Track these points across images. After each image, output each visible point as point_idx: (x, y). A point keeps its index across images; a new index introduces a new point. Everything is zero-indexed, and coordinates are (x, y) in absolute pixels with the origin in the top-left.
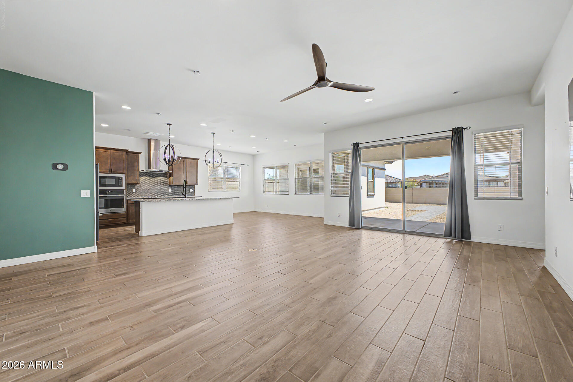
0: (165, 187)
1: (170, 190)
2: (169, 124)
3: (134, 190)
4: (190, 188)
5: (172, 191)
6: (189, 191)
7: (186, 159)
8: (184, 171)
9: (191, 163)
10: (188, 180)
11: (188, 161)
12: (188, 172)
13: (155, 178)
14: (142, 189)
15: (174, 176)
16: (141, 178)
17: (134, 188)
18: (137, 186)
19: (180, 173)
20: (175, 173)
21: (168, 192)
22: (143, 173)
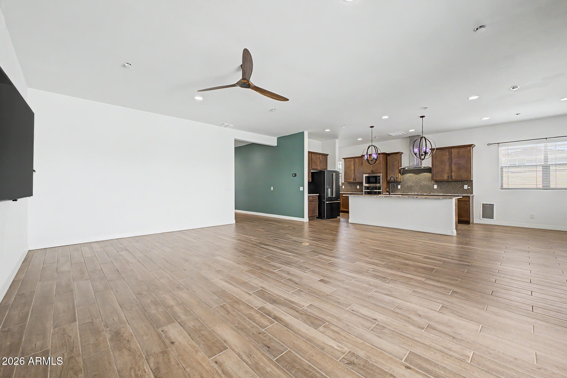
0: (430, 183)
1: (435, 187)
3: (399, 187)
4: (465, 184)
5: (438, 189)
6: (463, 189)
7: (450, 149)
8: (448, 164)
9: (458, 152)
10: (453, 174)
11: (454, 151)
12: (455, 164)
13: (418, 174)
14: (406, 185)
15: (434, 171)
16: (405, 175)
17: (400, 185)
18: (402, 183)
19: (443, 167)
20: (435, 168)
21: (434, 189)
22: (407, 171)
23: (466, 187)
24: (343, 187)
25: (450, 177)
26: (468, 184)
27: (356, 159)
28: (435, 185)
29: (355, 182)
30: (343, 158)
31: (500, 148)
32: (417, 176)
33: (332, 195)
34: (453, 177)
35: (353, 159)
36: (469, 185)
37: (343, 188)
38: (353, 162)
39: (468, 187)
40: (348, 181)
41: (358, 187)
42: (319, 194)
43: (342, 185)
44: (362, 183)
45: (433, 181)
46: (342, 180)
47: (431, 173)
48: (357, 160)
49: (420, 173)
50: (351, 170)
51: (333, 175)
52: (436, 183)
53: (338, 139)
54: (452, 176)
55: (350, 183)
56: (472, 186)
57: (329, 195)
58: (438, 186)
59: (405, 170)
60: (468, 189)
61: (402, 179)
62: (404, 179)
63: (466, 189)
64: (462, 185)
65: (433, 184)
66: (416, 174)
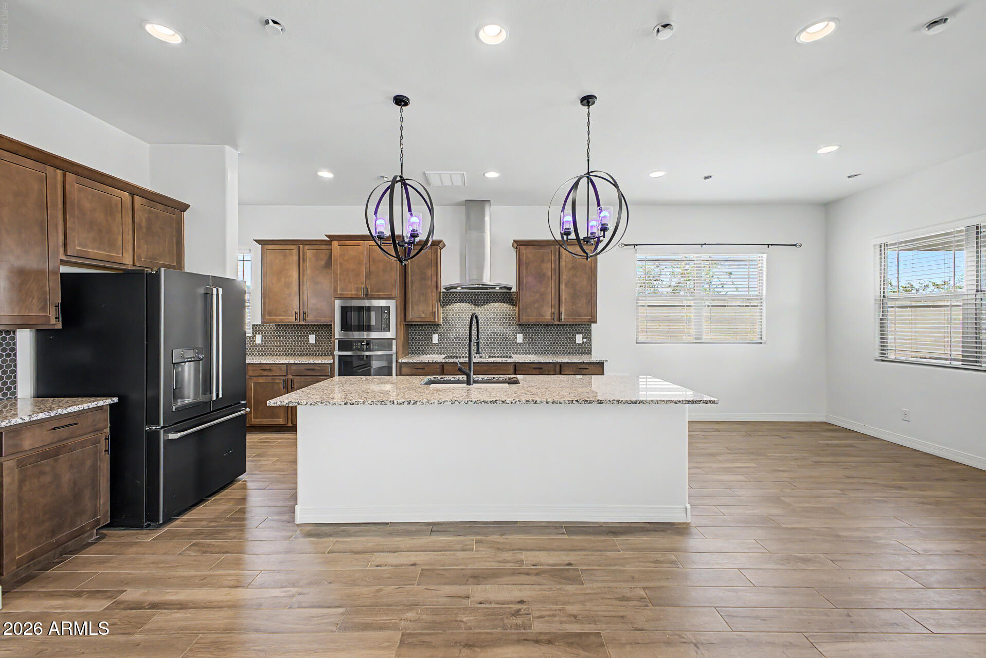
0: (508, 331)
1: (520, 338)
3: (435, 338)
4: (578, 333)
5: (525, 343)
6: (575, 343)
7: (558, 247)
8: (552, 283)
10: (563, 310)
12: (566, 285)
13: (482, 305)
14: (452, 335)
15: (525, 299)
16: (449, 307)
17: (437, 333)
18: (443, 328)
19: (542, 290)
20: (526, 290)
21: (516, 343)
22: (456, 295)
23: (579, 339)
24: (259, 339)
25: (556, 317)
26: (583, 333)
27: (307, 247)
28: (519, 333)
29: (302, 323)
30: (256, 241)
32: (478, 309)
33: (207, 388)
34: (562, 317)
35: (294, 248)
36: (585, 336)
37: (257, 342)
38: (296, 258)
39: (583, 338)
40: (278, 318)
41: (312, 339)
42: (116, 400)
43: (254, 333)
44: (329, 327)
45: (515, 326)
46: (253, 315)
47: (512, 303)
48: (309, 252)
49: (487, 303)
50: (288, 285)
51: (207, 296)
52: (520, 330)
53: (235, 145)
54: (560, 314)
55: (283, 327)
56: (590, 338)
57: (189, 396)
58: (524, 338)
59: (451, 292)
60: (582, 345)
61: (443, 318)
62: (446, 318)
63: (579, 345)
64: (573, 335)
65: (514, 330)
66: (477, 305)
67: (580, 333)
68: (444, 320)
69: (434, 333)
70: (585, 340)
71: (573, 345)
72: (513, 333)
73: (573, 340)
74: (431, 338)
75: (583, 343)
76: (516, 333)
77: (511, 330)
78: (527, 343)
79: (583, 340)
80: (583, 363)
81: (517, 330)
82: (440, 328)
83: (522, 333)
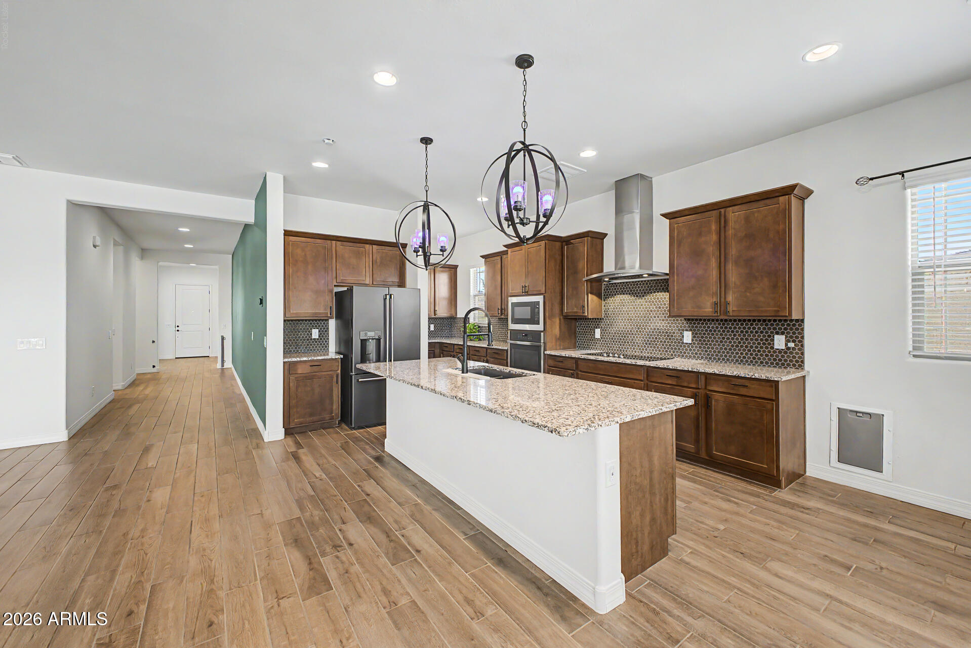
0: (673, 326)
1: (688, 337)
2: (426, 141)
3: (598, 333)
4: (777, 333)
5: (694, 344)
6: (772, 348)
7: (722, 210)
8: (714, 263)
9: (747, 219)
10: (730, 298)
11: (733, 215)
12: (736, 263)
13: (643, 296)
14: (613, 330)
15: (675, 286)
16: (610, 300)
17: (599, 328)
18: (604, 322)
19: (700, 272)
20: (678, 275)
21: (683, 343)
22: (617, 286)
23: (780, 342)
25: (722, 308)
26: (788, 333)
27: (504, 257)
28: (687, 330)
29: (502, 317)
31: (909, 191)
32: (639, 301)
33: (385, 357)
34: (731, 308)
35: (499, 259)
36: (791, 337)
39: (787, 341)
40: (491, 313)
42: (342, 357)
45: (681, 320)
47: (668, 292)
49: (648, 293)
50: (496, 287)
51: (385, 300)
52: (689, 326)
54: (726, 304)
56: (802, 341)
58: (694, 337)
59: (612, 284)
60: (786, 353)
61: (605, 311)
62: (607, 311)
63: (780, 351)
64: (769, 336)
65: (681, 327)
66: (637, 296)
67: (783, 333)
68: (606, 314)
69: (597, 328)
70: (791, 345)
71: (769, 352)
72: (679, 330)
73: (769, 344)
74: (594, 332)
75: (788, 348)
76: (683, 330)
77: (678, 327)
78: (698, 344)
79: (786, 345)
80: (738, 377)
81: (685, 327)
82: (602, 322)
83: (691, 330)
